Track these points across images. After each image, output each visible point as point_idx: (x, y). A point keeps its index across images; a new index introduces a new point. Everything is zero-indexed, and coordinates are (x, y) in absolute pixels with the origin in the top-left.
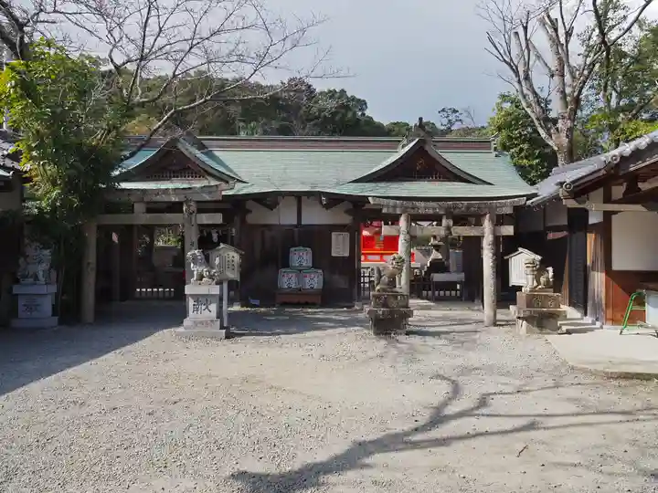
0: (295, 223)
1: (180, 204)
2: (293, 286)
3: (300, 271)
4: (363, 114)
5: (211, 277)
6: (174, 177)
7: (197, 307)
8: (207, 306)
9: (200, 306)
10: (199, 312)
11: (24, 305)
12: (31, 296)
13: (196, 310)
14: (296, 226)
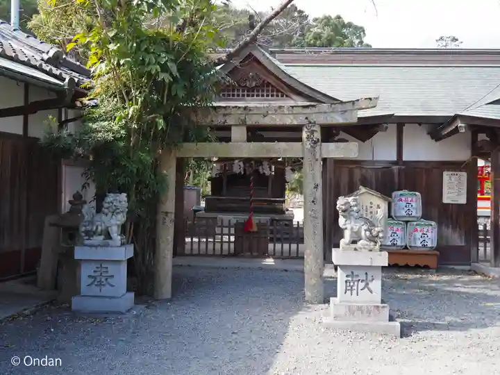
0: (395, 158)
1: (298, 129)
2: (399, 243)
3: (407, 222)
4: (361, 42)
5: (373, 239)
6: (248, 96)
7: (352, 284)
8: (367, 284)
9: (356, 283)
10: (355, 292)
11: (90, 276)
12: (101, 262)
13: (349, 289)
14: (396, 163)
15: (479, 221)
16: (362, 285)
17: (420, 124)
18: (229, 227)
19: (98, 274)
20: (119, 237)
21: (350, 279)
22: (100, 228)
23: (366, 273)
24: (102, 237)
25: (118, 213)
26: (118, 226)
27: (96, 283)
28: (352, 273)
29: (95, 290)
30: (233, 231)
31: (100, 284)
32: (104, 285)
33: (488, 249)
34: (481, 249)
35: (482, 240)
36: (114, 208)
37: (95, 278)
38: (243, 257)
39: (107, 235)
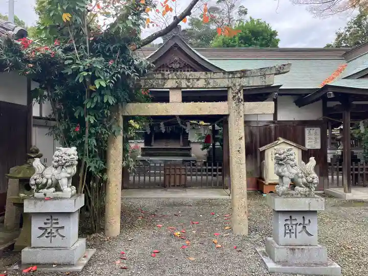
0: (272, 119)
7: (290, 228)
8: (304, 227)
9: (294, 226)
10: (293, 235)
11: (40, 228)
12: (51, 215)
13: (288, 232)
14: (273, 122)
16: (300, 228)
19: (49, 226)
20: (69, 189)
21: (288, 222)
22: (50, 181)
23: (303, 217)
24: (53, 189)
26: (69, 178)
27: (47, 235)
28: (291, 217)
31: (51, 235)
32: (55, 236)
36: (64, 161)
37: (46, 230)
39: (57, 187)
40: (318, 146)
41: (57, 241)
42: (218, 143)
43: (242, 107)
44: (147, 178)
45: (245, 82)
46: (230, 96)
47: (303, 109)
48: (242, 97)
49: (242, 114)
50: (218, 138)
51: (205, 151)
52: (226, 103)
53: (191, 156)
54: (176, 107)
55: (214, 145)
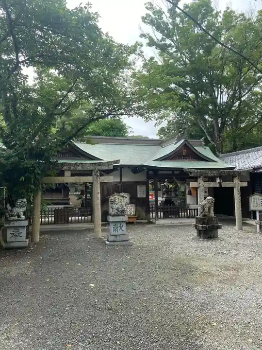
1: (91, 171)
7: (116, 228)
8: (121, 228)
10: (117, 231)
11: (11, 234)
12: (16, 227)
13: (115, 230)
14: (120, 182)
15: (151, 203)
16: (119, 228)
17: (129, 168)
18: (52, 211)
19: (15, 232)
20: (24, 217)
21: (115, 226)
22: (15, 213)
23: (121, 224)
25: (23, 207)
26: (23, 212)
27: (14, 236)
28: (116, 224)
29: (13, 239)
30: (53, 213)
31: (16, 236)
32: (18, 237)
33: (154, 214)
34: (151, 214)
35: (151, 211)
37: (14, 234)
38: (58, 224)
39: (19, 216)
40: (145, 196)
41: (19, 239)
42: (88, 195)
43: (99, 179)
44: (47, 219)
45: (99, 168)
46: (94, 174)
47: (137, 175)
48: (99, 175)
49: (99, 182)
50: (89, 191)
51: (80, 201)
52: (92, 177)
53: (69, 204)
54: (68, 179)
55: (86, 196)
